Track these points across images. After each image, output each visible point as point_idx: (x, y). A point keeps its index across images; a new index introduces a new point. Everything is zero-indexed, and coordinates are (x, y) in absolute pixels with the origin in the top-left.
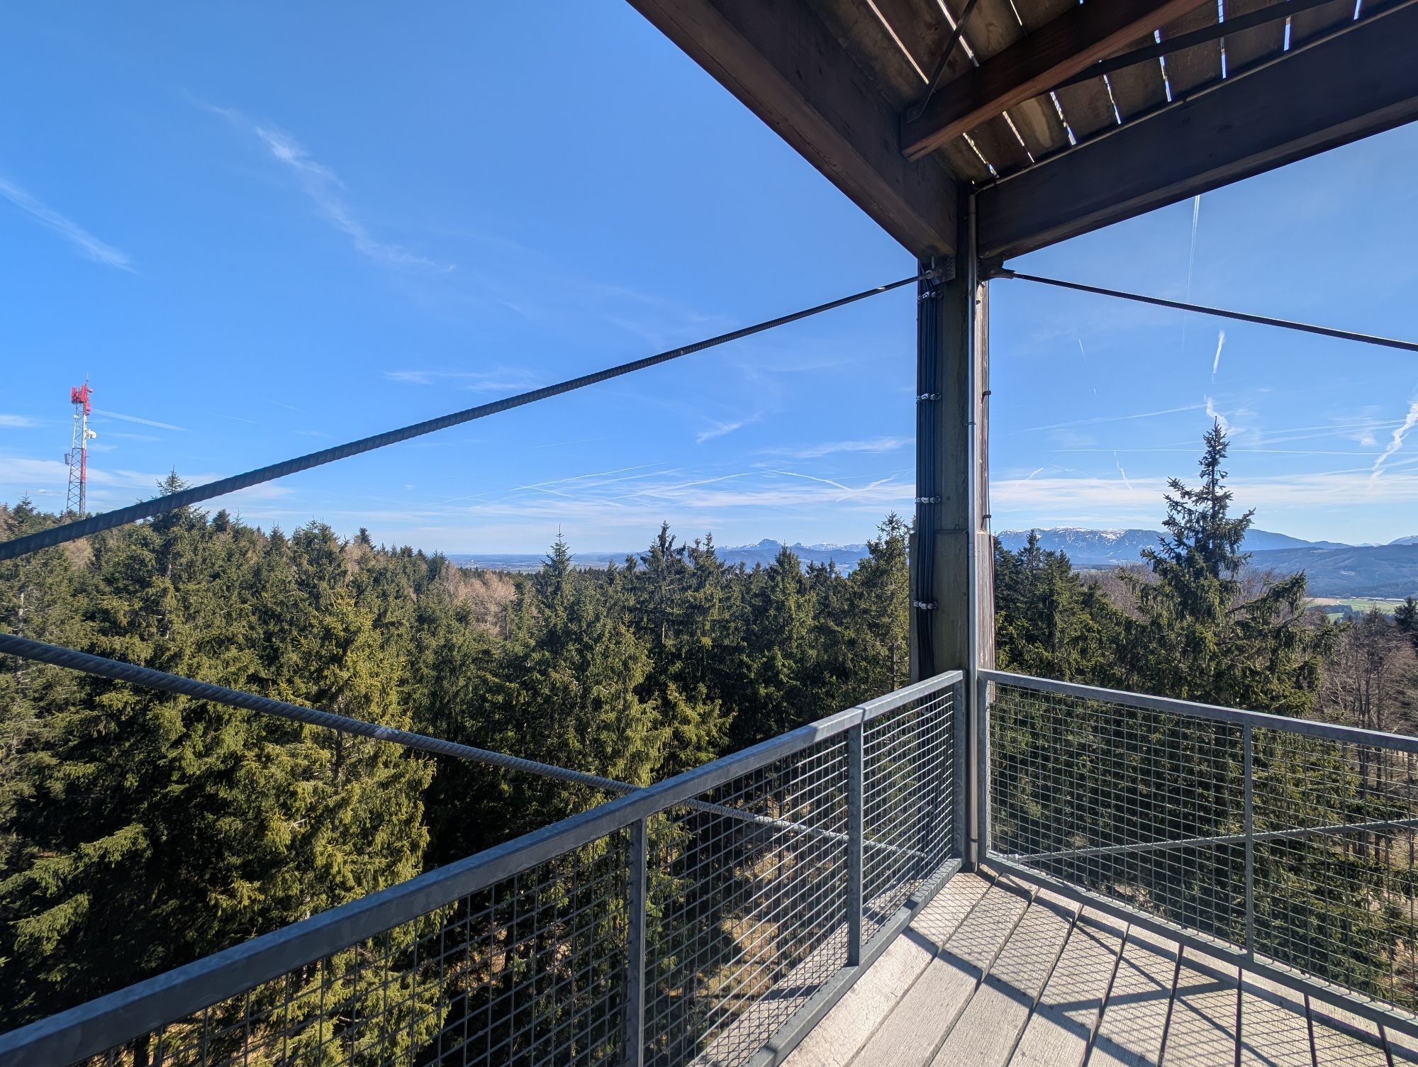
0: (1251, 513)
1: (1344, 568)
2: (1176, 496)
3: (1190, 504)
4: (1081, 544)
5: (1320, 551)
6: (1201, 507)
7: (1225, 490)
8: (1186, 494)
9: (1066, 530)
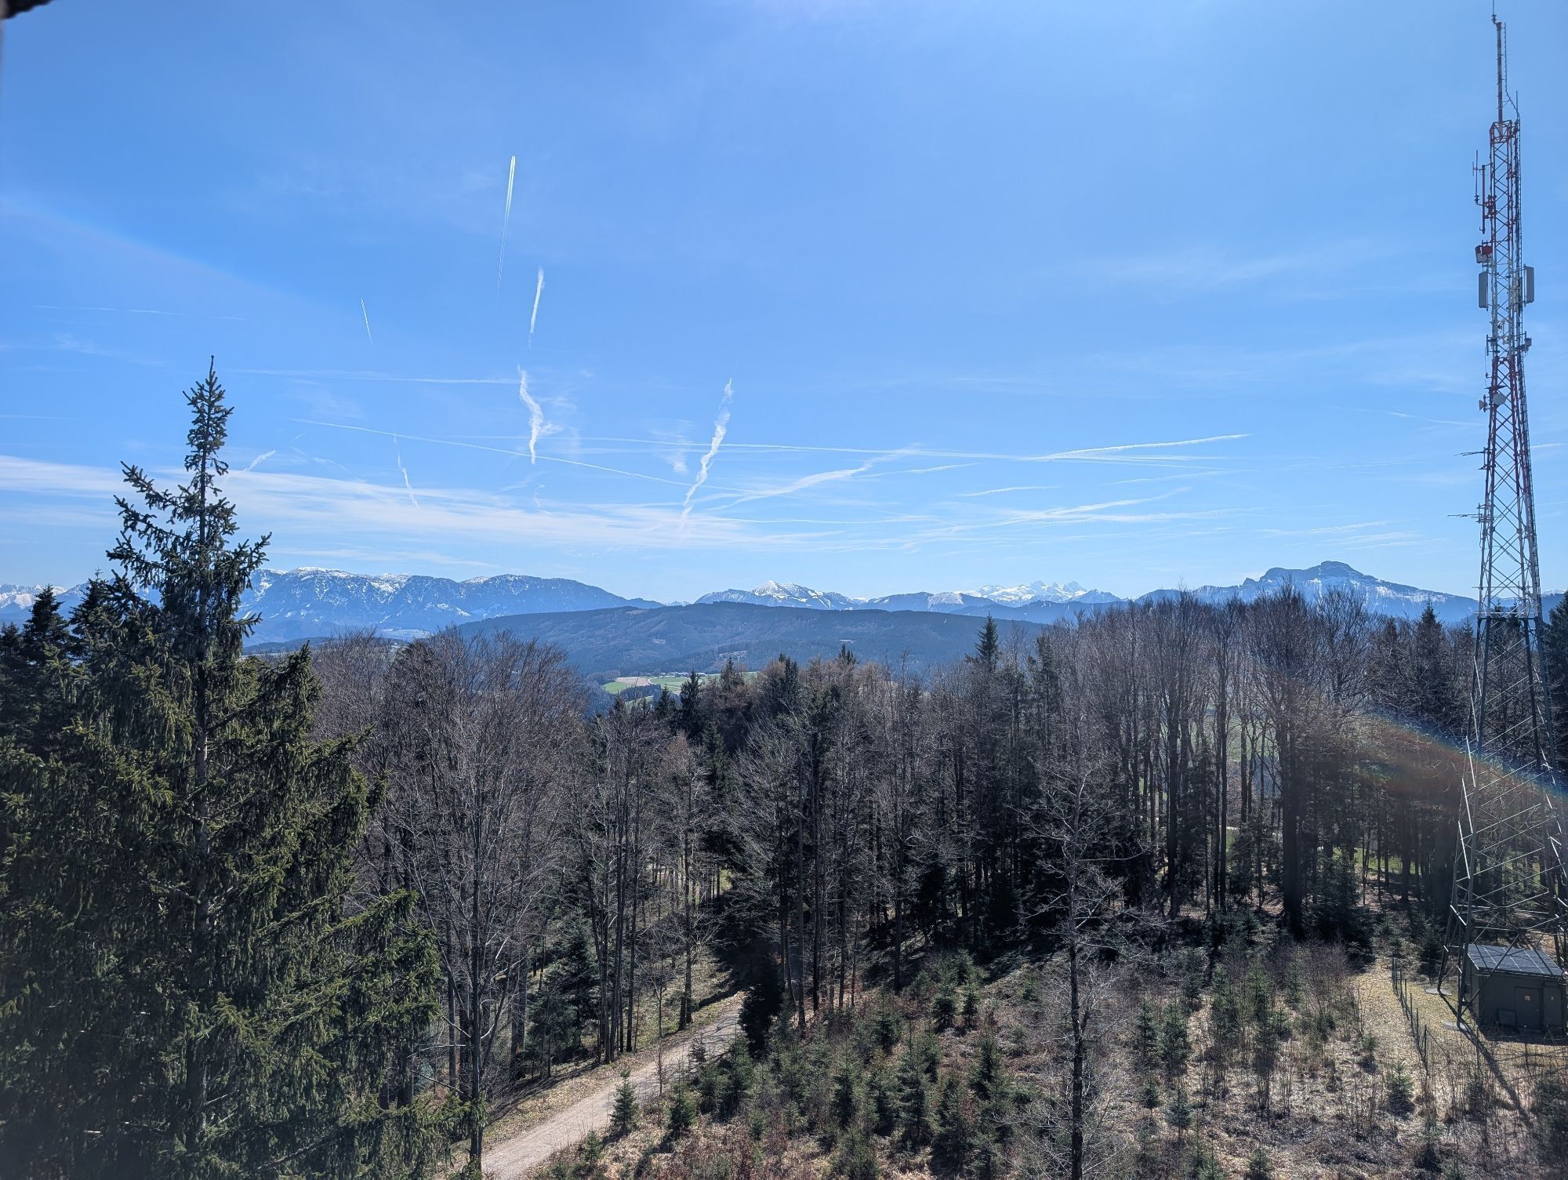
0: (264, 541)
1: (657, 635)
2: (138, 501)
3: (161, 518)
4: (339, 601)
6: (181, 527)
8: (154, 499)
9: (315, 573)
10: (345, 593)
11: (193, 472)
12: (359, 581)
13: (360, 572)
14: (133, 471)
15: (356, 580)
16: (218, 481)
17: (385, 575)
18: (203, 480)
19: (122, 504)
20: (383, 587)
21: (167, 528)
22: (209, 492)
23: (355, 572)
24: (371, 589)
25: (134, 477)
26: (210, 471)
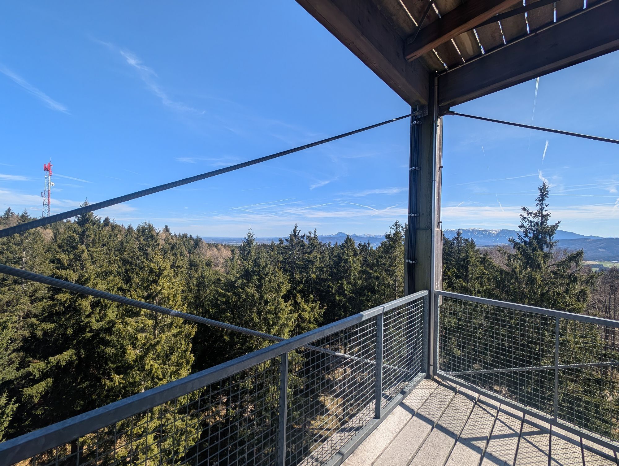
0: (559, 222)
1: (600, 248)
2: (525, 214)
3: (531, 218)
4: (480, 236)
5: (589, 240)
6: (536, 220)
7: (547, 212)
8: (530, 214)
9: (474, 229)
10: (482, 234)
11: (539, 207)
12: (486, 231)
13: (487, 229)
14: (524, 208)
15: (485, 231)
16: (546, 208)
17: (494, 229)
18: (542, 209)
19: (521, 215)
20: (493, 232)
21: (532, 220)
22: (544, 212)
23: (485, 229)
24: (489, 233)
25: (524, 209)
26: (544, 206)
